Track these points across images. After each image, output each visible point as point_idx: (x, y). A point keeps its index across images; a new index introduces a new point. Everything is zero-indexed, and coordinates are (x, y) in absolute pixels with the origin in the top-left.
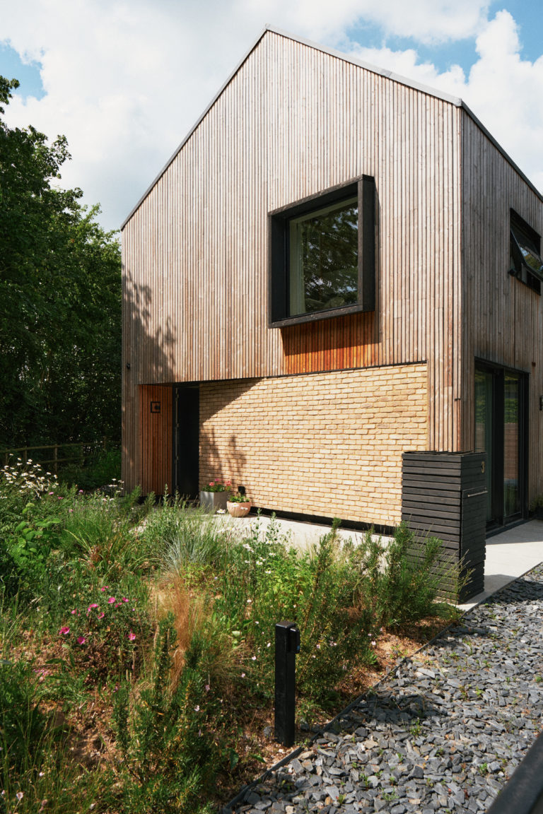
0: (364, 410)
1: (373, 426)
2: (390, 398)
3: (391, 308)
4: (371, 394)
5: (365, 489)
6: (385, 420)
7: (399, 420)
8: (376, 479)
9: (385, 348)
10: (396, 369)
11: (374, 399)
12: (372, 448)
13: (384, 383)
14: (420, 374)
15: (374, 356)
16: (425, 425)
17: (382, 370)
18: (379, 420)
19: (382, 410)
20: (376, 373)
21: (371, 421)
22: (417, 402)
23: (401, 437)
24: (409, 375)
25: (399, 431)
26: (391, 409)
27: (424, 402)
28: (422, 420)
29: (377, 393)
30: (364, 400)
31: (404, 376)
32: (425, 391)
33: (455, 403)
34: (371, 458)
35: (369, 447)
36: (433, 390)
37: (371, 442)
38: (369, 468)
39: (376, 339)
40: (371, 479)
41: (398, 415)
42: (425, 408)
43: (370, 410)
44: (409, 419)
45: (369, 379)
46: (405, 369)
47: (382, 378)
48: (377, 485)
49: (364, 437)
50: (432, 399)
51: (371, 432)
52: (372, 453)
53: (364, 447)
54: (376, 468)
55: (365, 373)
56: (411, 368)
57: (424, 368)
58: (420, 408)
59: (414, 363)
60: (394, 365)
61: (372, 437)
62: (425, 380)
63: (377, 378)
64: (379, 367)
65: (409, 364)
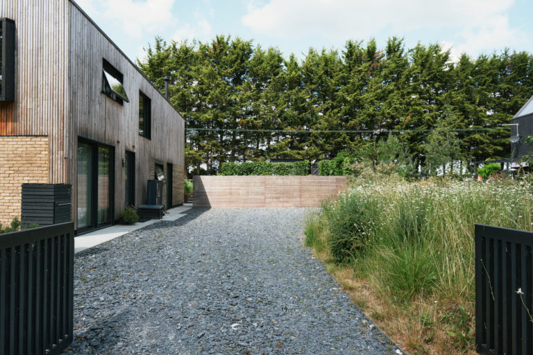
0: (6, 162)
1: (13, 172)
2: (24, 155)
3: (25, 102)
4: (11, 153)
5: (6, 211)
6: (21, 169)
7: (30, 169)
8: (14, 204)
9: (21, 126)
10: (28, 139)
11: (13, 156)
12: (11, 185)
13: (21, 146)
14: (43, 143)
15: (13, 130)
16: (47, 172)
17: (19, 139)
18: (17, 169)
19: (18, 162)
20: (14, 140)
21: (12, 169)
22: (42, 159)
23: (31, 178)
24: (37, 143)
25: (31, 175)
26: (25, 162)
27: (47, 158)
28: (45, 169)
29: (15, 152)
30: (6, 156)
31: (34, 143)
32: (47, 153)
33: (65, 160)
34: (11, 192)
35: (9, 185)
36: (51, 152)
37: (11, 182)
38: (9, 198)
39: (15, 120)
40: (11, 204)
41: (29, 165)
42: (47, 162)
43: (10, 162)
44: (36, 168)
45: (9, 143)
46: (34, 139)
47: (19, 143)
48: (15, 208)
49: (6, 179)
50: (51, 157)
51: (11, 175)
52: (12, 188)
53: (6, 185)
54: (15, 198)
55: (6, 139)
56: (39, 139)
57: (47, 139)
58: (44, 162)
59: (40, 136)
60: (27, 136)
61: (12, 179)
62: (47, 146)
63: (15, 143)
64: (17, 136)
65: (37, 136)
